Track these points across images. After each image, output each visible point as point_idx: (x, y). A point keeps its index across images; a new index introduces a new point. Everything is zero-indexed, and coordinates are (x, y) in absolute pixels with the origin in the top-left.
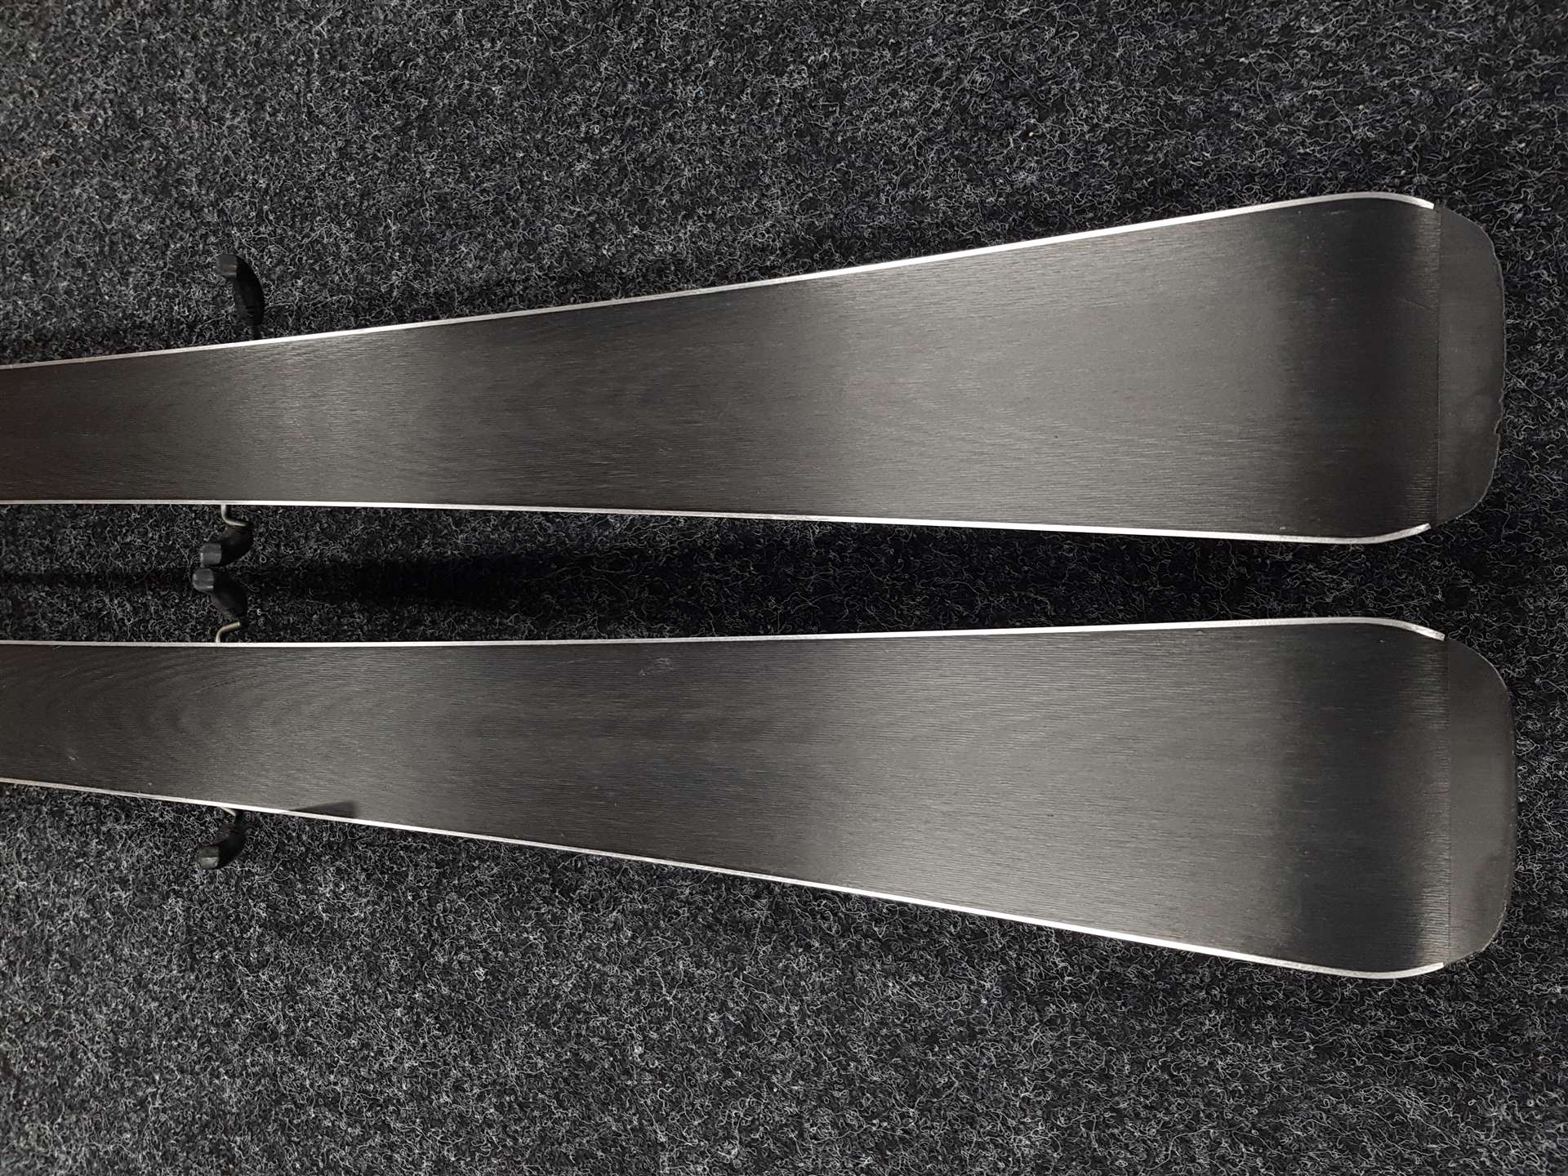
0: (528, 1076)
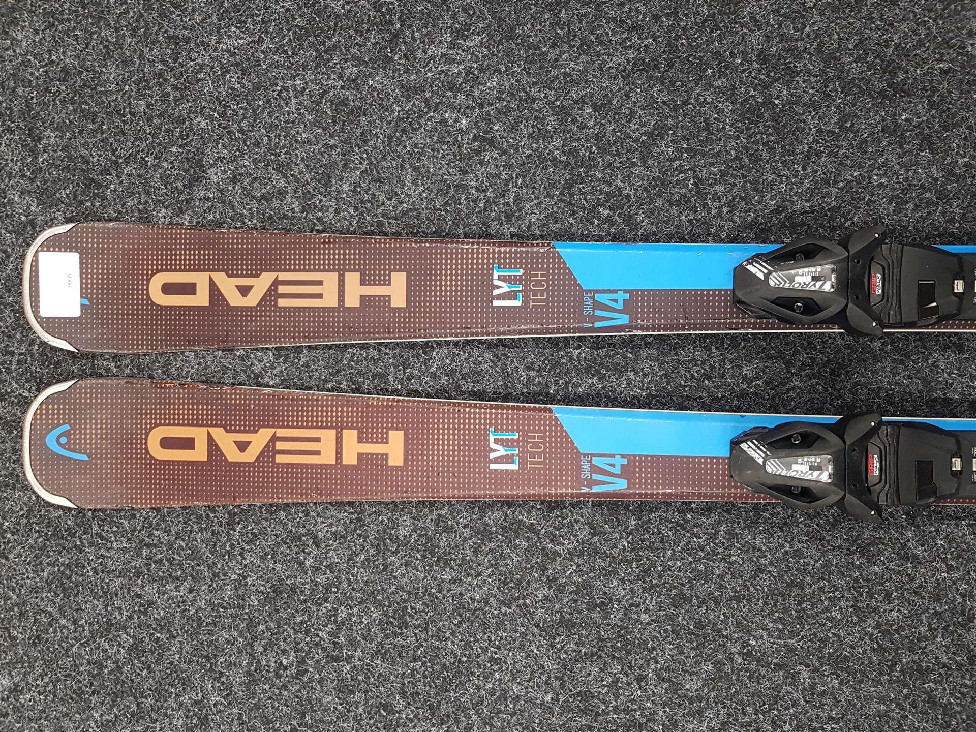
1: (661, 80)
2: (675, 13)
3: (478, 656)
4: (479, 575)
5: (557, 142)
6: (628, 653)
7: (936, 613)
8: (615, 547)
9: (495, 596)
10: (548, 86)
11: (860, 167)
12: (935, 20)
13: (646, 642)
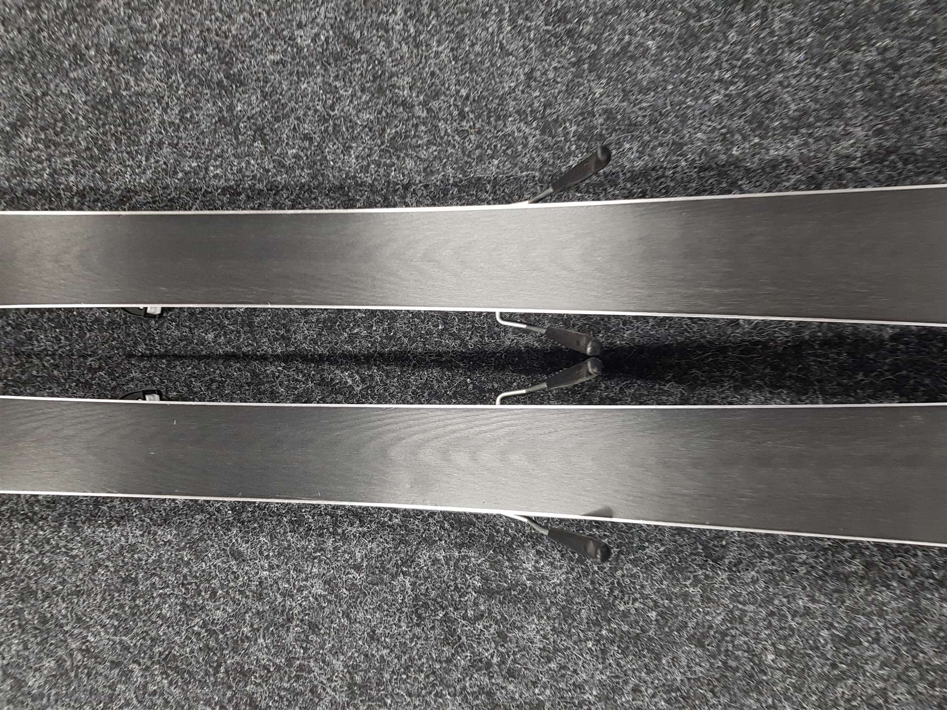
0: (689, 679)
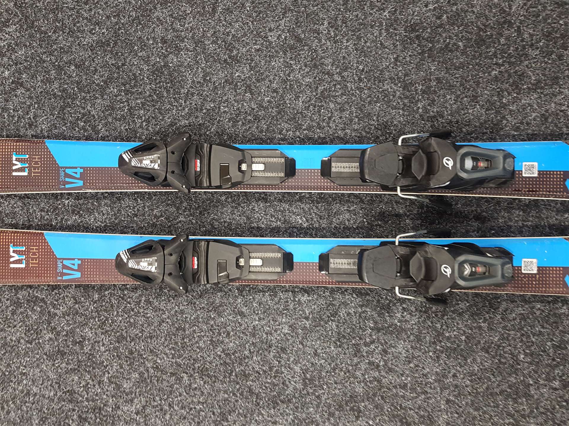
1: (111, 52)
2: (118, 15)
3: (14, 372)
4: (15, 326)
5: (56, 85)
6: (94, 368)
7: (253, 343)
8: (87, 310)
9: (23, 338)
10: (51, 54)
11: (214, 102)
12: (252, 22)
13: (103, 362)
